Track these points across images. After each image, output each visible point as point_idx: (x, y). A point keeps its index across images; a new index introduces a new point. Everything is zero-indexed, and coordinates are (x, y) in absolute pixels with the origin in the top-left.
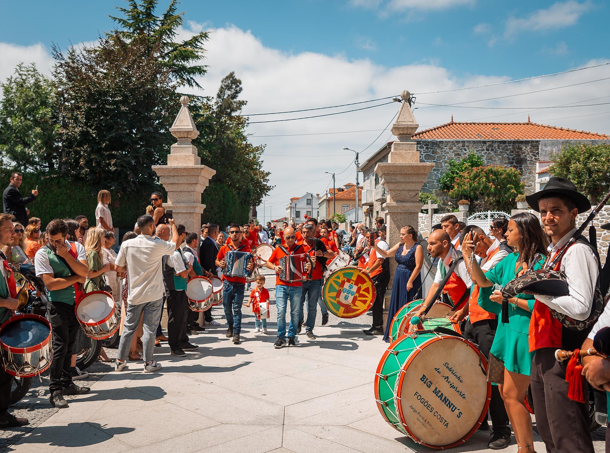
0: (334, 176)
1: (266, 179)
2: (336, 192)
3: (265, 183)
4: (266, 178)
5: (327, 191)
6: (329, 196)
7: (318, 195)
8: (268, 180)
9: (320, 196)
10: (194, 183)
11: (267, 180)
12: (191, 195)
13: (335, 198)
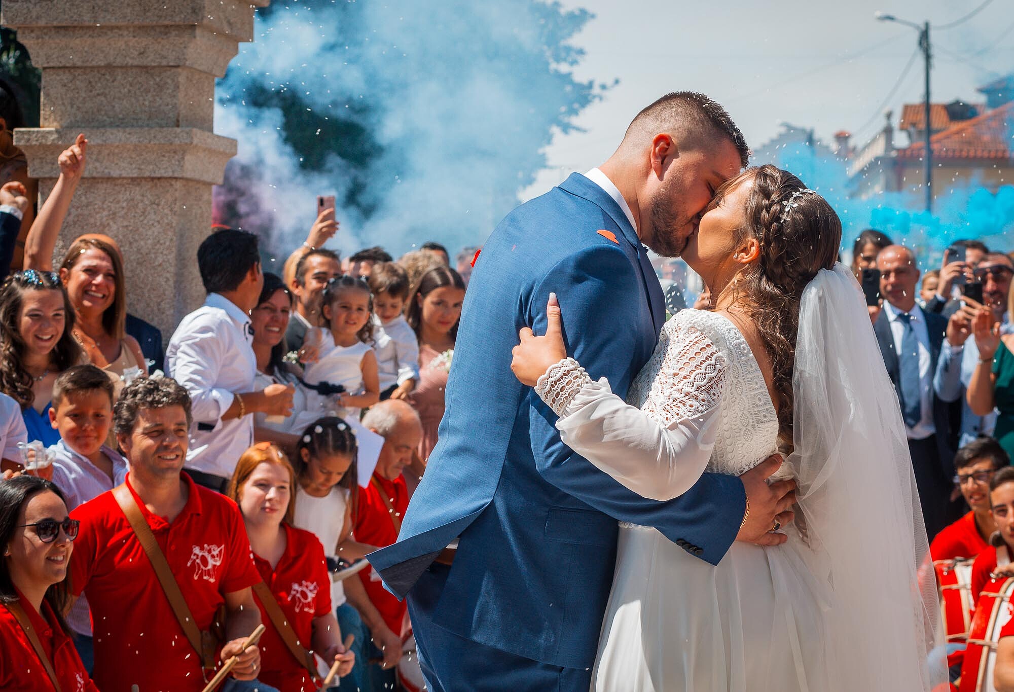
0: (925, 36)
1: (568, 49)
2: (939, 120)
3: (564, 68)
4: (563, 43)
5: (889, 116)
6: (901, 140)
7: (842, 138)
8: (581, 52)
9: (852, 143)
10: (178, 27)
11: (576, 54)
12: (161, 87)
13: (930, 151)
